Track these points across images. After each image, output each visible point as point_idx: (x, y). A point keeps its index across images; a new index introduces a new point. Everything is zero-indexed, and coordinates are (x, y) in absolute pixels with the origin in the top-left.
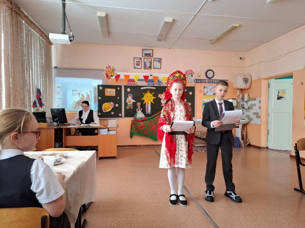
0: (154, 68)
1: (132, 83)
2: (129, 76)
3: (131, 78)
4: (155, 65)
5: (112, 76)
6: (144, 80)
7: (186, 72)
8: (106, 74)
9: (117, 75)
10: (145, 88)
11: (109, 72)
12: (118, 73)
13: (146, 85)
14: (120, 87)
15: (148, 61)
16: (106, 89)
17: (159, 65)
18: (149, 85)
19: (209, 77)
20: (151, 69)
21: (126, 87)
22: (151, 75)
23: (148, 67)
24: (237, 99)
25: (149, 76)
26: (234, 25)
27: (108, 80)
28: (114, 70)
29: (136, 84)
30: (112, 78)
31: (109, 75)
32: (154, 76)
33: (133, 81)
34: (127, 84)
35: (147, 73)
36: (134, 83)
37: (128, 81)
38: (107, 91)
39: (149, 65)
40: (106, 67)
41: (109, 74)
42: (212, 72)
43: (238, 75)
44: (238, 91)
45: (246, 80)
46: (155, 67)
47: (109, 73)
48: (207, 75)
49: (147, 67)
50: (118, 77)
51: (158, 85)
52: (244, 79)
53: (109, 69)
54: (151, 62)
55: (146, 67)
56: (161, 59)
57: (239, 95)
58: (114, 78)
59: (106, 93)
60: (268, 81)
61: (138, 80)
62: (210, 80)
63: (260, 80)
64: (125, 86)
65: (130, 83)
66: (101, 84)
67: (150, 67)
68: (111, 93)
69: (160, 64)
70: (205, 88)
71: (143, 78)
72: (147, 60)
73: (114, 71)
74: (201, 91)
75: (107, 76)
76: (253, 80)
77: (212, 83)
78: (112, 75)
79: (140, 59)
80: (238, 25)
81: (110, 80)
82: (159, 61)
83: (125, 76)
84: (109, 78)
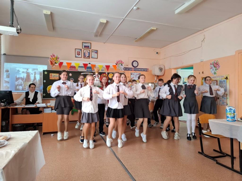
0: (91, 58)
1: (73, 69)
2: (71, 64)
4: (92, 55)
6: (84, 67)
7: (117, 62)
8: (51, 61)
9: (60, 62)
10: (84, 73)
11: (53, 59)
12: (61, 61)
13: (86, 71)
15: (87, 52)
16: (50, 74)
17: (96, 56)
18: (88, 71)
19: (134, 66)
22: (89, 64)
24: (154, 83)
25: (88, 64)
26: (152, 28)
28: (57, 58)
29: (77, 70)
30: (56, 64)
31: (53, 62)
32: (92, 64)
33: (74, 67)
34: (69, 70)
35: (86, 61)
36: (75, 69)
39: (88, 55)
40: (51, 56)
42: (136, 63)
43: (155, 65)
44: (156, 77)
45: (161, 69)
46: (93, 57)
48: (133, 64)
49: (87, 56)
50: (61, 64)
52: (159, 68)
53: (53, 57)
54: (89, 53)
55: (85, 57)
56: (97, 50)
57: (156, 80)
59: (50, 77)
60: (176, 70)
61: (79, 67)
62: (135, 68)
63: (170, 69)
66: (46, 70)
68: (55, 77)
69: (97, 54)
70: (131, 74)
71: (83, 65)
74: (129, 77)
75: (52, 63)
76: (165, 69)
77: (137, 71)
78: (56, 62)
79: (81, 50)
80: (155, 29)
81: (54, 66)
82: (96, 52)
83: (67, 63)
84: (53, 65)
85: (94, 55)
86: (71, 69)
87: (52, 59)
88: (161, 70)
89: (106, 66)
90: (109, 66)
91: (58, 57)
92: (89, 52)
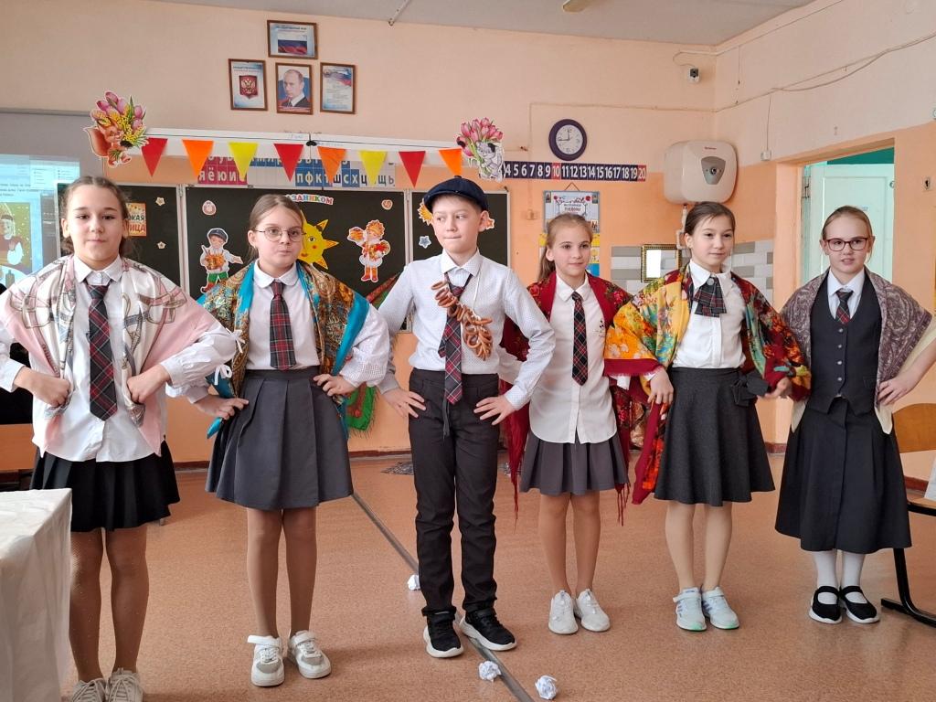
0: (322, 110)
1: (222, 176)
2: (207, 145)
3: (217, 152)
4: (327, 96)
5: (127, 144)
6: (281, 165)
7: (467, 129)
8: (100, 136)
9: (150, 140)
11: (113, 124)
12: (157, 133)
13: (291, 185)
14: (170, 193)
15: (294, 78)
17: (345, 97)
18: (306, 184)
19: (565, 152)
20: (311, 113)
21: (195, 196)
22: (311, 143)
23: (298, 105)
24: (678, 247)
25: (302, 146)
27: (111, 162)
28: (134, 117)
29: (245, 183)
30: (127, 152)
31: (114, 141)
32: (325, 145)
33: (229, 166)
34: (200, 182)
35: (293, 130)
36: (233, 177)
37: (204, 169)
39: (303, 96)
40: (99, 104)
41: (111, 134)
42: (575, 132)
43: (684, 143)
45: (714, 168)
46: (330, 105)
47: (114, 129)
48: (558, 143)
49: (294, 103)
50: (155, 148)
51: (344, 185)
52: (706, 160)
53: (112, 111)
54: (309, 83)
55: (287, 103)
56: (353, 67)
58: (136, 151)
60: (800, 169)
61: (253, 164)
62: (570, 166)
63: (769, 165)
64: (191, 191)
65: (216, 177)
67: (306, 105)
69: (350, 90)
70: (548, 199)
71: (274, 155)
72: (289, 71)
73: (136, 123)
74: (532, 215)
75: (104, 146)
76: (740, 165)
77: (580, 178)
78: (129, 138)
79: (260, 67)
81: (120, 161)
82: (345, 78)
83: (189, 144)
84: (112, 154)
85: (335, 92)
86: (211, 176)
87: (107, 123)
88: (713, 171)
89: (403, 154)
90: (422, 154)
91: (137, 111)
92: (308, 77)
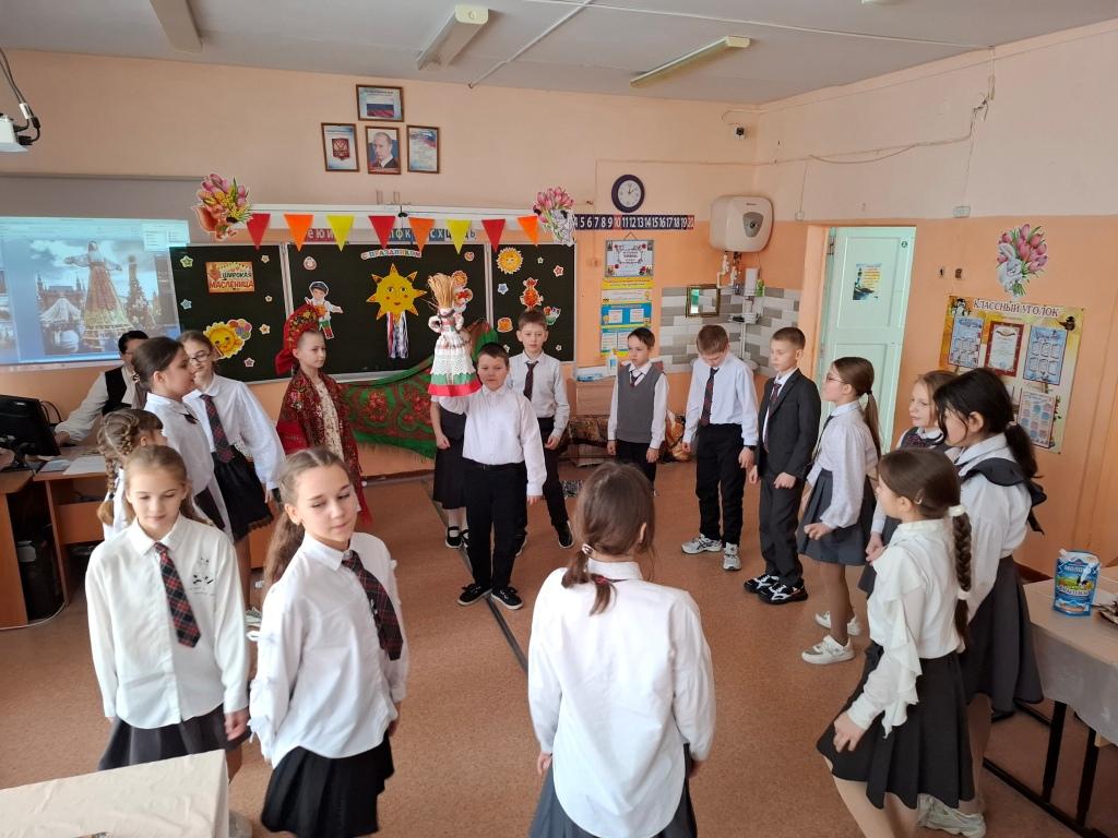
0: (409, 171)
2: (307, 219)
4: (413, 157)
5: (233, 220)
7: (542, 197)
8: (207, 214)
9: (255, 216)
10: (377, 254)
11: (218, 203)
12: (260, 208)
14: (273, 251)
15: (383, 141)
16: (210, 267)
17: (430, 158)
18: (396, 239)
19: (625, 204)
20: (399, 173)
22: (402, 214)
23: (387, 166)
24: (718, 287)
25: (393, 217)
27: (219, 236)
28: (238, 196)
30: (233, 227)
31: (221, 217)
32: (415, 216)
35: (384, 201)
38: (216, 273)
39: (391, 157)
40: (205, 185)
41: (217, 211)
42: (635, 185)
43: (728, 197)
44: (725, 257)
45: (754, 222)
46: (417, 165)
47: (219, 207)
48: (620, 196)
49: (383, 164)
50: (259, 222)
51: (431, 239)
52: (747, 215)
53: (217, 190)
54: (396, 145)
55: (377, 165)
56: (437, 129)
57: (728, 274)
58: (242, 226)
59: (211, 279)
60: (827, 231)
62: (630, 218)
63: (802, 226)
64: (292, 248)
65: (315, 235)
66: (184, 245)
67: (395, 165)
68: (236, 279)
69: (435, 151)
70: (610, 248)
71: (368, 224)
72: (378, 134)
73: (240, 201)
75: (211, 220)
76: (777, 218)
77: (638, 228)
78: (234, 214)
79: (351, 130)
81: (227, 235)
82: (430, 140)
83: (291, 218)
84: (219, 229)
85: (419, 152)
87: (213, 202)
88: (753, 226)
89: (485, 222)
90: (503, 221)
91: (240, 191)
